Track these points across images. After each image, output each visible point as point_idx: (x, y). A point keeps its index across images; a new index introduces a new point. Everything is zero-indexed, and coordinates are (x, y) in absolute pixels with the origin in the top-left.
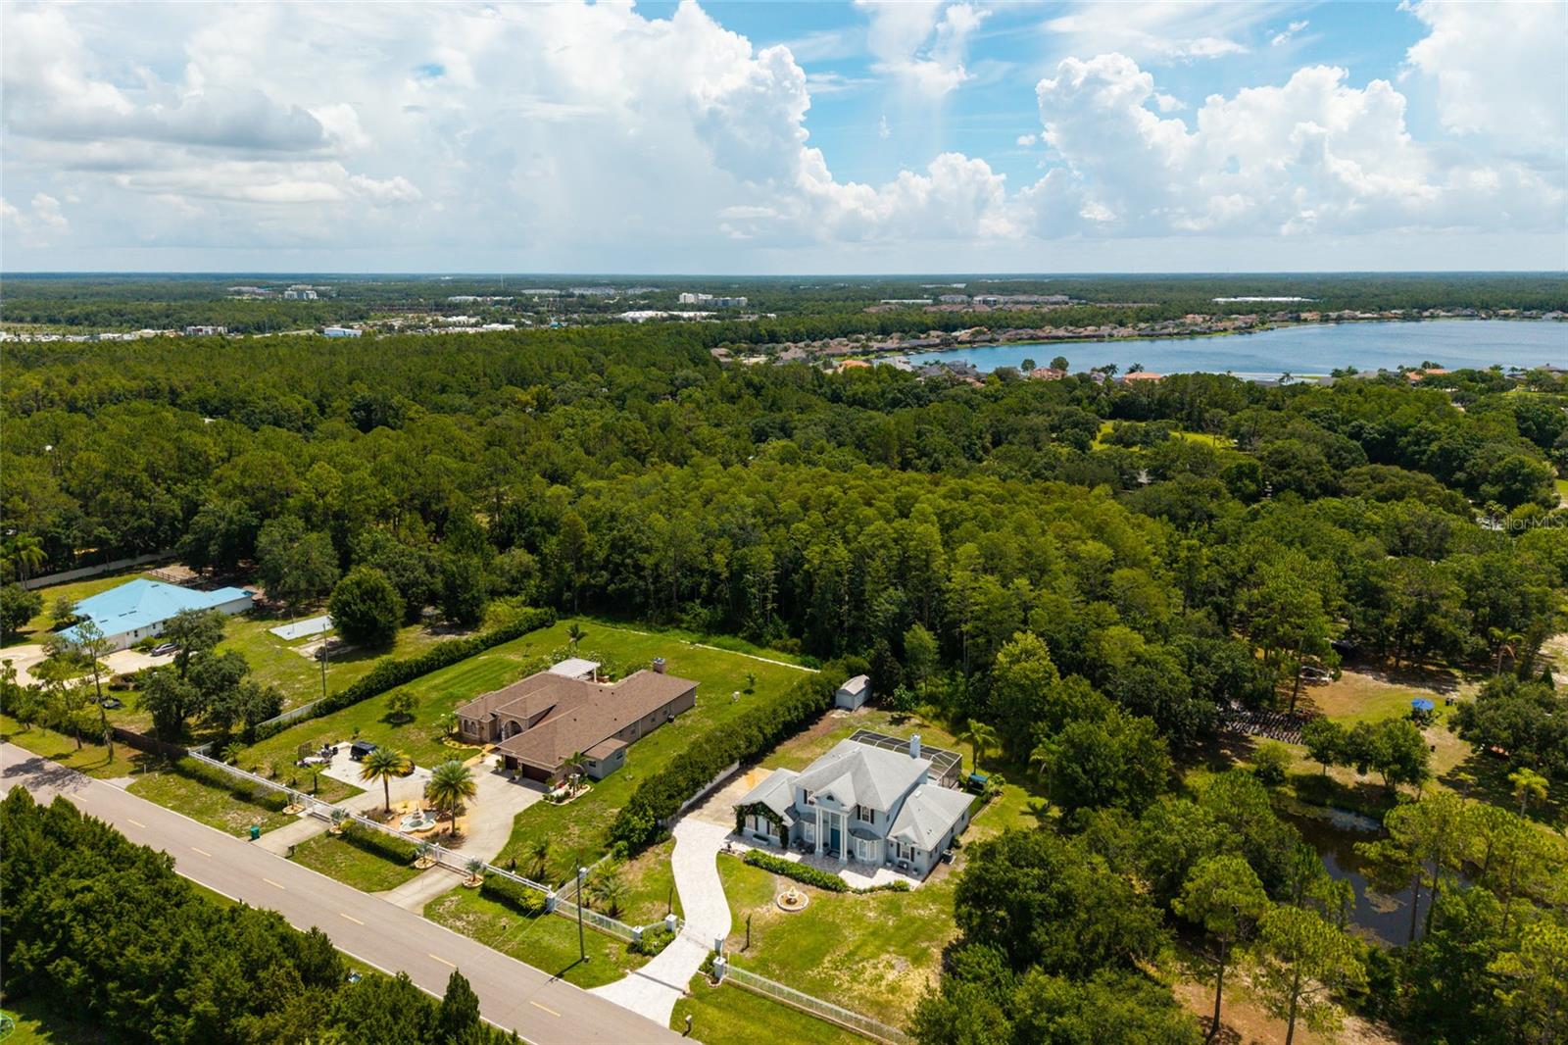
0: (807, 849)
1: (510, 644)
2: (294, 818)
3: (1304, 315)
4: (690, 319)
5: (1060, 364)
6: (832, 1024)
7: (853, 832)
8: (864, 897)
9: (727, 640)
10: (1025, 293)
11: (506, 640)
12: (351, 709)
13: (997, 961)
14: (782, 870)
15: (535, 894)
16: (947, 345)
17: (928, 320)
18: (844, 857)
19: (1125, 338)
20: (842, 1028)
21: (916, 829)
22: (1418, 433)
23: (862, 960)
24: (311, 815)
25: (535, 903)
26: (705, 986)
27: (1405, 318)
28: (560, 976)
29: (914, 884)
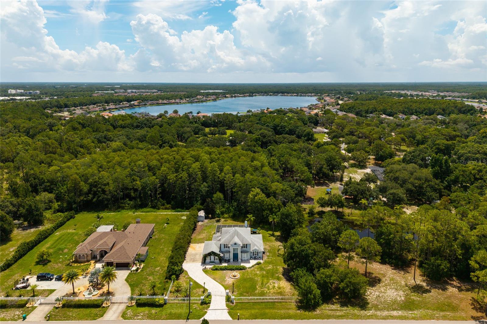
0: (228, 261)
1: (63, 227)
2: (34, 308)
3: (227, 96)
4: (20, 100)
5: (176, 112)
6: (272, 302)
7: (242, 252)
8: (252, 269)
9: (145, 209)
10: (143, 89)
11: (61, 226)
12: (16, 264)
13: (305, 271)
14: (225, 269)
15: (159, 299)
16: (132, 107)
17: (121, 98)
18: (240, 260)
19: (184, 103)
20: (274, 302)
21: (257, 246)
22: (281, 126)
23: (266, 284)
24: (41, 304)
25: (162, 302)
26: (231, 306)
27: (250, 96)
28: (188, 319)
29: (261, 261)
